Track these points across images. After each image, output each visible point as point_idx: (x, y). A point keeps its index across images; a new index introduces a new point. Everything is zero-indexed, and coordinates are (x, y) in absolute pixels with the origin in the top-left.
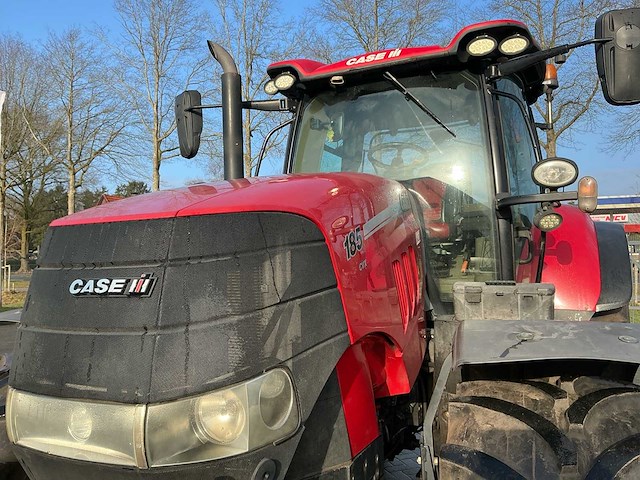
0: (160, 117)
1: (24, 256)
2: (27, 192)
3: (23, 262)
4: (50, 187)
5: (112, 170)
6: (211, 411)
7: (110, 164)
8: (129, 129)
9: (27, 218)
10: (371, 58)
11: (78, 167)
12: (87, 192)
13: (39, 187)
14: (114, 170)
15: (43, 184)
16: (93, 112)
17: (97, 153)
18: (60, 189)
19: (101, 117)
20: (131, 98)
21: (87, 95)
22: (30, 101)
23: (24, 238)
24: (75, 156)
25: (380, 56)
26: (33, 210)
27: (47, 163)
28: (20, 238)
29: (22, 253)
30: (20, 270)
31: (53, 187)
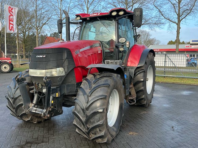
0: (62, 13)
1: (24, 54)
2: (24, 35)
3: (24, 56)
4: (31, 34)
5: (48, 29)
6: (53, 72)
7: (48, 27)
8: (53, 17)
9: (25, 43)
10: (94, 15)
11: (39, 28)
12: (42, 35)
13: (28, 34)
14: (49, 29)
15: (29, 33)
16: (43, 12)
17: (44, 24)
18: (34, 34)
19: (45, 13)
20: (53, 7)
21: (41, 6)
22: (24, 8)
23: (24, 49)
24: (38, 25)
25: (96, 14)
26: (26, 41)
27: (30, 27)
28: (23, 49)
29: (24, 53)
30: (23, 58)
31: (32, 34)
